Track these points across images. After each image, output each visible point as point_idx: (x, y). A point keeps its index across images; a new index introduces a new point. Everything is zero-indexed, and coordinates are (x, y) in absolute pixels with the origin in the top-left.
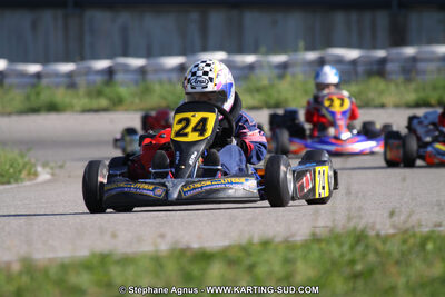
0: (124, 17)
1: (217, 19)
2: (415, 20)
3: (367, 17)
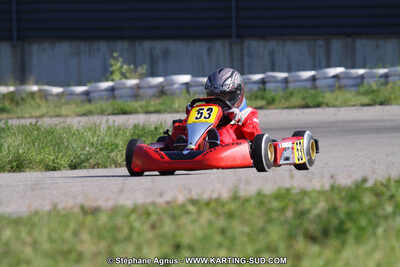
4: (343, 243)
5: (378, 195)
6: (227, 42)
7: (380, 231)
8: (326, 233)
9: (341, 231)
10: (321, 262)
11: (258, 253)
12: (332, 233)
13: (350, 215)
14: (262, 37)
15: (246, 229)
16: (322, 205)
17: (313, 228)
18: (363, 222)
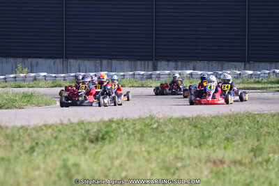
0: (79, 61)
1: (105, 62)
2: (160, 64)
3: (146, 62)
4: (104, 144)
5: (118, 124)
6: (61, 60)
7: (119, 139)
8: (97, 139)
9: (103, 139)
10: (95, 151)
11: (70, 147)
12: (100, 140)
13: (107, 132)
14: (75, 58)
15: (65, 137)
16: (96, 128)
17: (92, 137)
18: (112, 135)
